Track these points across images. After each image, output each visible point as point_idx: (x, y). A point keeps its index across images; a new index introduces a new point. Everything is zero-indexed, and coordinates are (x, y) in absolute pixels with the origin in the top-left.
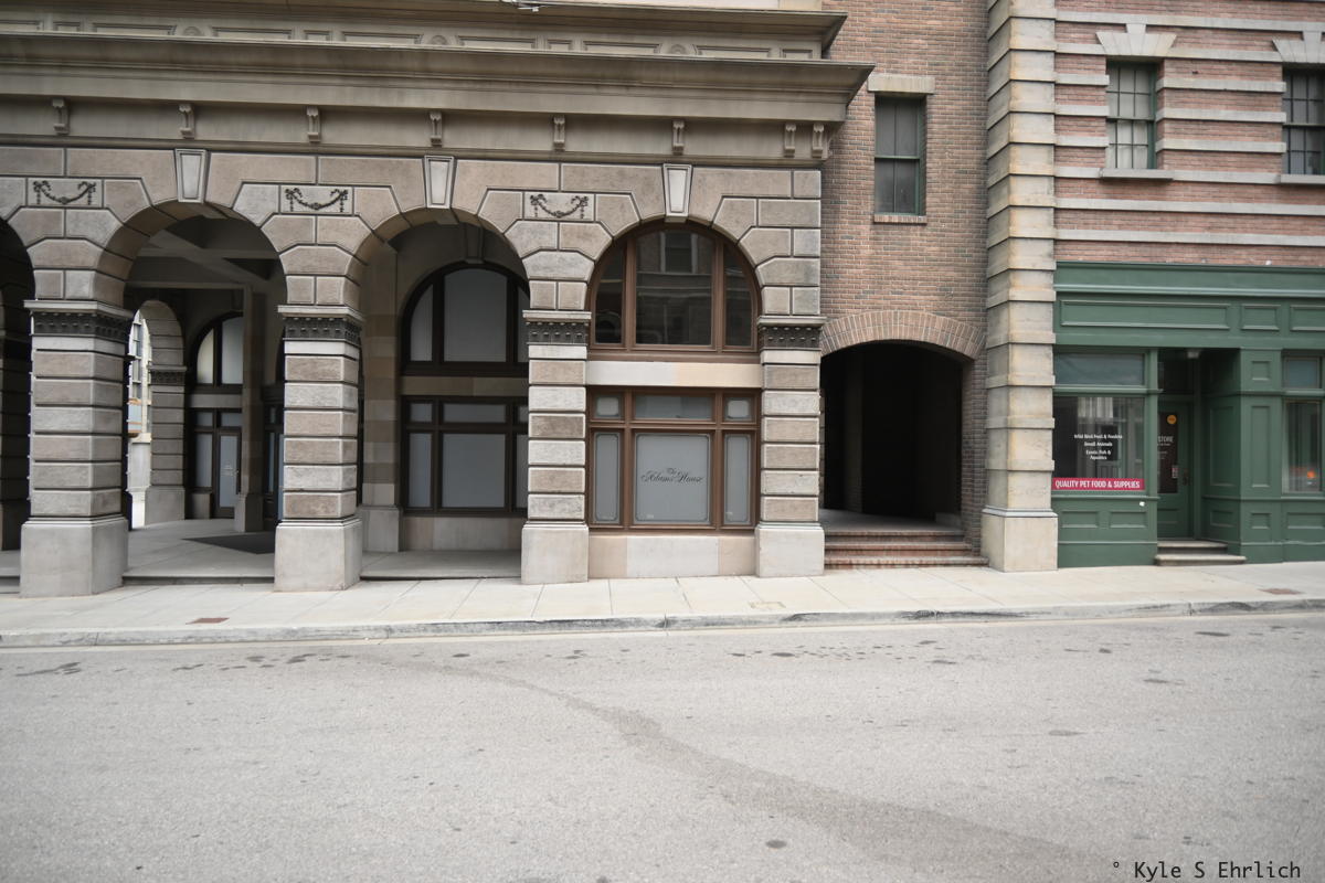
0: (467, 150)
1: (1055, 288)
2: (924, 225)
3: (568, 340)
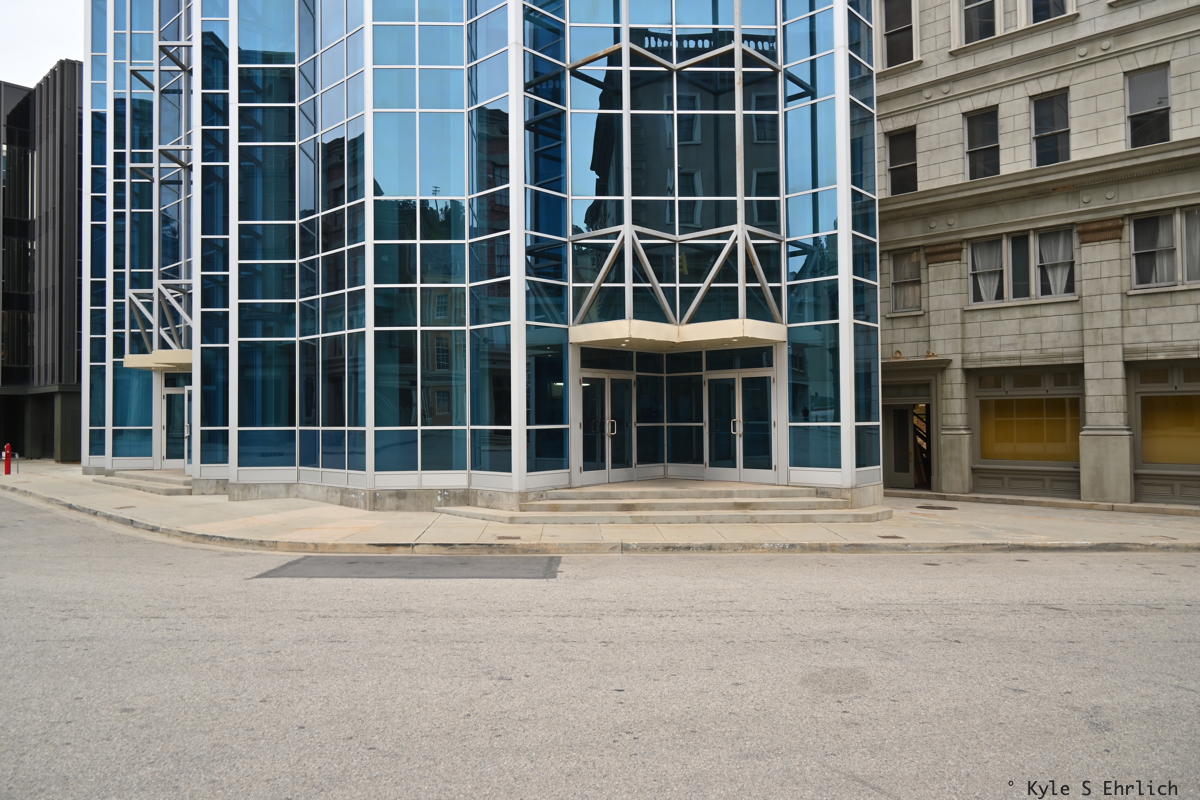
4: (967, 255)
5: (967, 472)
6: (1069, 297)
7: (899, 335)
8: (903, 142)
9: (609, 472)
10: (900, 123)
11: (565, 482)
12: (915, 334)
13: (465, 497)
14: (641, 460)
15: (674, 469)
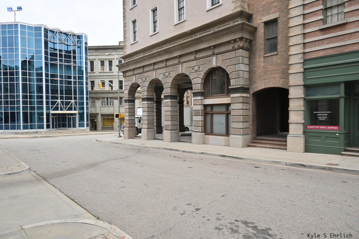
0: (184, 61)
1: (303, 68)
2: (277, 55)
3: (198, 96)
4: (101, 99)
5: (101, 128)
6: (113, 106)
7: (92, 109)
8: (93, 83)
9: (55, 129)
10: (92, 80)
11: (51, 130)
12: (94, 109)
13: (37, 132)
14: (58, 127)
15: (62, 128)
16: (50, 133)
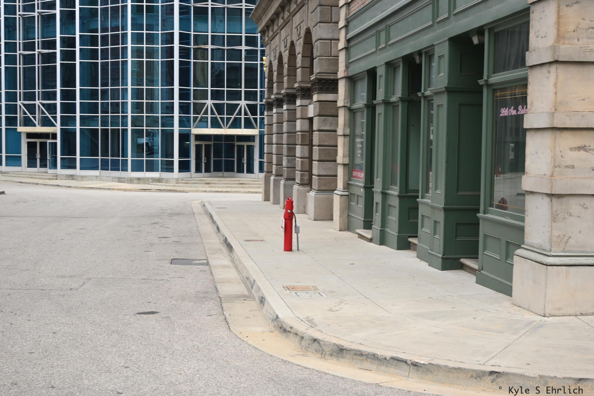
1: (346, 38)
9: (203, 174)
11: (190, 176)
13: (159, 180)
14: (214, 171)
15: (226, 174)
16: (187, 183)
